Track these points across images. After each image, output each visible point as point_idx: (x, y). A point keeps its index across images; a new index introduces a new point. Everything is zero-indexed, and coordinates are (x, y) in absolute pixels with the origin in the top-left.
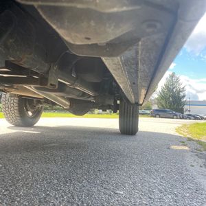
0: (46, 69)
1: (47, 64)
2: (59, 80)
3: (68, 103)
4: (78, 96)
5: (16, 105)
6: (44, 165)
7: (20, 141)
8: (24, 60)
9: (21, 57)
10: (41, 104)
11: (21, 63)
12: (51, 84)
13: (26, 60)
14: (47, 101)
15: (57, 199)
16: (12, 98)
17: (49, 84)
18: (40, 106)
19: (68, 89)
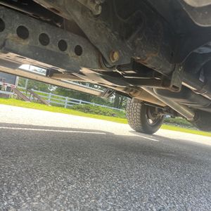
0: (169, 70)
1: (171, 65)
2: (183, 83)
3: (192, 115)
4: (205, 106)
5: (138, 111)
6: (159, 170)
7: (138, 144)
8: (148, 59)
9: (146, 55)
10: (163, 113)
11: (145, 62)
12: (173, 86)
13: (151, 59)
14: (169, 110)
15: (167, 204)
16: (136, 104)
17: (171, 86)
18: (161, 115)
19: (193, 96)
